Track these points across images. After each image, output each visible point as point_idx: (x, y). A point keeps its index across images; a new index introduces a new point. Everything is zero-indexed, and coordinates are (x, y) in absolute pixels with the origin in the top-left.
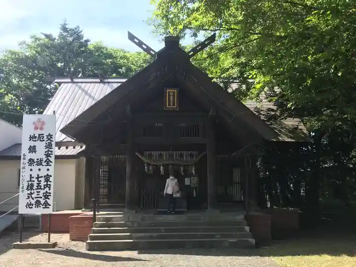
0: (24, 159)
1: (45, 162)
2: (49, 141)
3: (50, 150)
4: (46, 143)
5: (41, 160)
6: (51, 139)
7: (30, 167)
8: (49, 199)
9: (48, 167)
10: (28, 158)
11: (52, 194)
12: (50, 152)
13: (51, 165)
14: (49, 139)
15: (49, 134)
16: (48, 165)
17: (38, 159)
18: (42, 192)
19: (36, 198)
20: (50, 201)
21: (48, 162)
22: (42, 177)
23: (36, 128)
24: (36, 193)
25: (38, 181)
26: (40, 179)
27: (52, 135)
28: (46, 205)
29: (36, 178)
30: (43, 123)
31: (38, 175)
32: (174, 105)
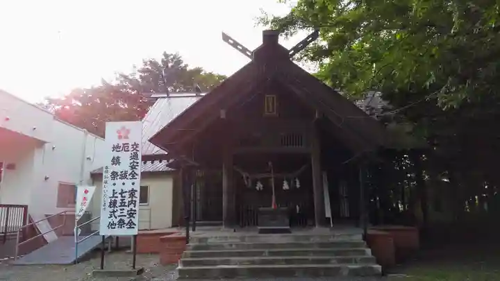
0: (107, 172)
1: (130, 175)
2: (135, 151)
3: (136, 161)
4: (131, 154)
5: (126, 172)
6: (138, 149)
7: (113, 182)
8: (134, 217)
9: (134, 181)
10: (111, 171)
11: (137, 212)
12: (135, 164)
13: (136, 178)
14: (134, 149)
15: (135, 143)
16: (133, 178)
17: (122, 172)
18: (127, 209)
19: (119, 216)
20: (135, 221)
21: (133, 174)
22: (126, 192)
23: (120, 137)
24: (119, 211)
25: (122, 197)
26: (124, 195)
27: (138, 145)
28: (131, 225)
29: (120, 194)
30: (128, 131)
31: (122, 190)
32: (273, 111)
